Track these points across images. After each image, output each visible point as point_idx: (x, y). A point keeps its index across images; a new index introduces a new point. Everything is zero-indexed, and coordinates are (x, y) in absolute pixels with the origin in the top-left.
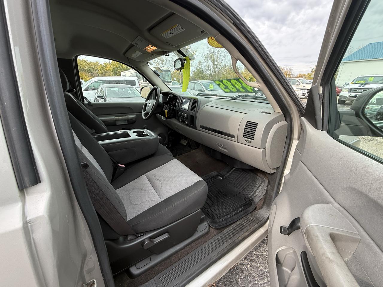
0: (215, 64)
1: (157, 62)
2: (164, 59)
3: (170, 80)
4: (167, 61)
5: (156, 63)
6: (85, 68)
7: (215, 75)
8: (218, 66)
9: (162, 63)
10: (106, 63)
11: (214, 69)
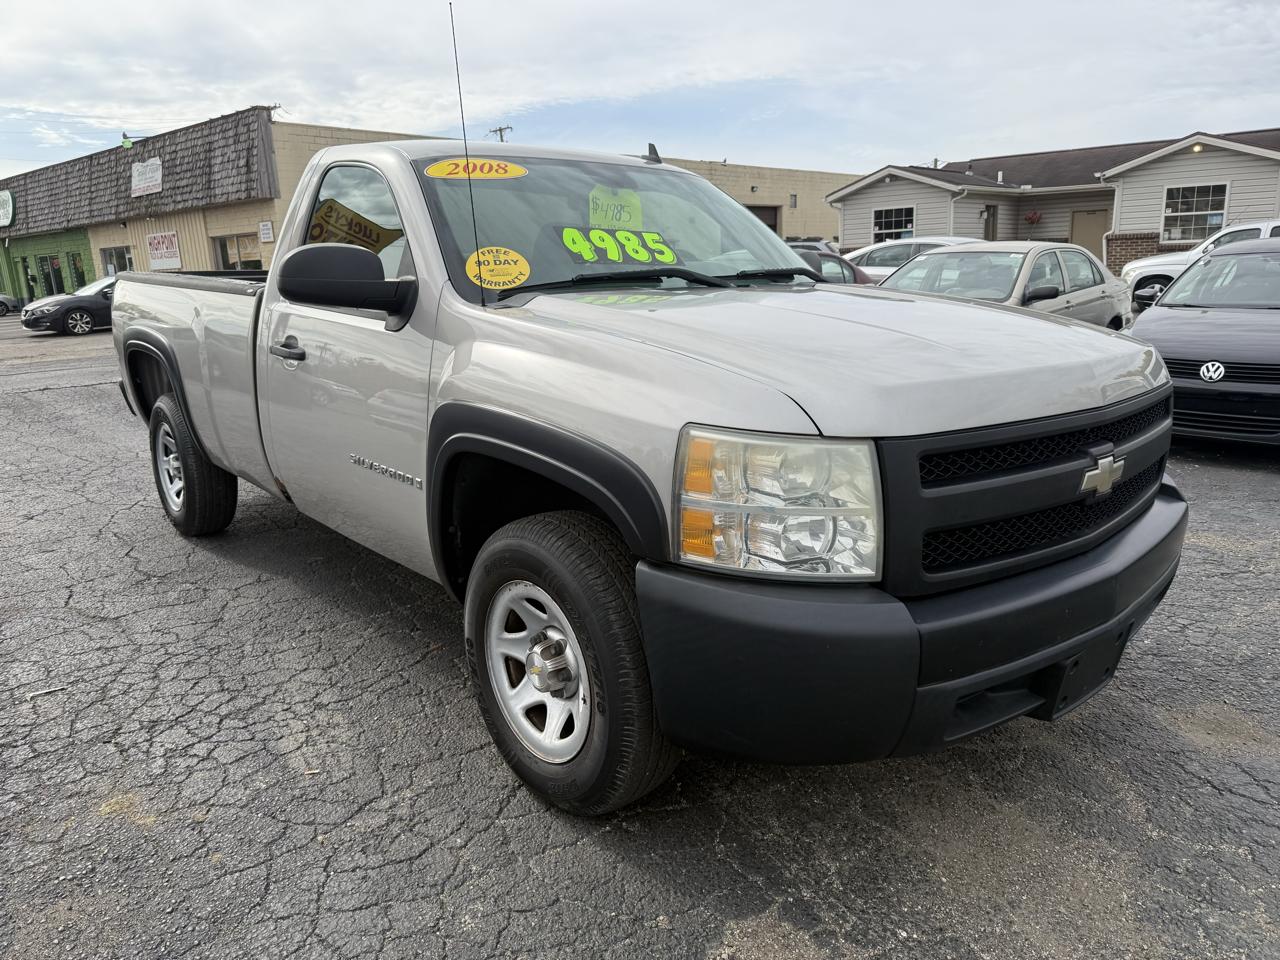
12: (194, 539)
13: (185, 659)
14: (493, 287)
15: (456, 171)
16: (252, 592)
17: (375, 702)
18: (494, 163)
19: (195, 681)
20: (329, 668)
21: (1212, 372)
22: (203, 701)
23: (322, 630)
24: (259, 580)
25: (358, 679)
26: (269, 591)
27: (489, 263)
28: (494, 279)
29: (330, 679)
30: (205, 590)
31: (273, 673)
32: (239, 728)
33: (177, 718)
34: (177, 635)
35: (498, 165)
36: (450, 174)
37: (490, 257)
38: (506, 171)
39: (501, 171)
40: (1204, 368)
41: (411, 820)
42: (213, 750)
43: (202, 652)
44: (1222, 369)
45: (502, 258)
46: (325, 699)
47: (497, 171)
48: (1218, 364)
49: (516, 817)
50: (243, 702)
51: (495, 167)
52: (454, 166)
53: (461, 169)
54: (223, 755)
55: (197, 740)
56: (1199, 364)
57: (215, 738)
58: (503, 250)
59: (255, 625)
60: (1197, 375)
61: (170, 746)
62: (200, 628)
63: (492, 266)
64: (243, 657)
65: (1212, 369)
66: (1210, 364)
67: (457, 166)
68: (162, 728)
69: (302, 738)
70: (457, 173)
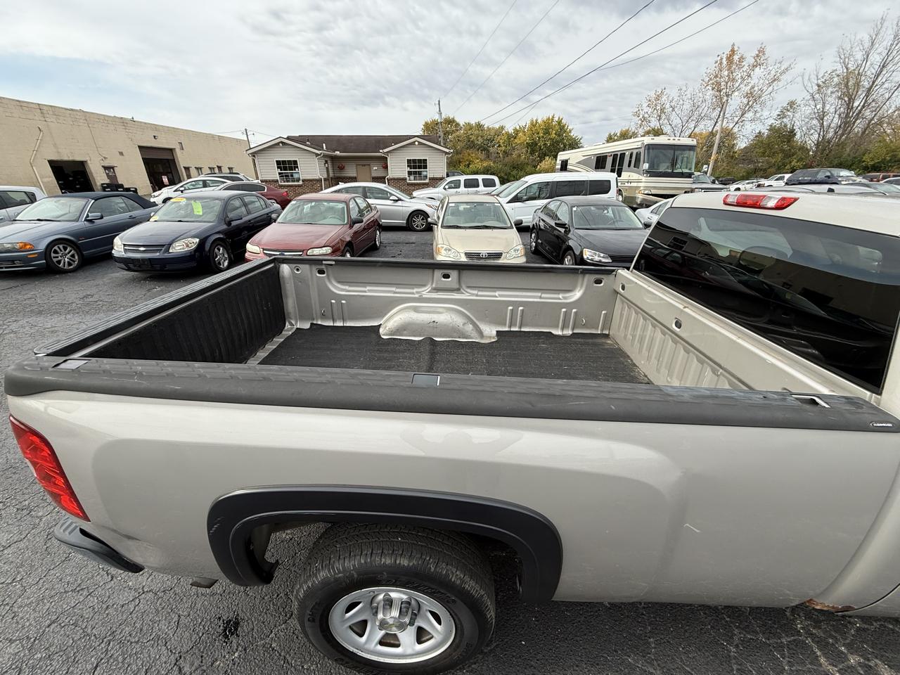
0: (856, 104)
1: (646, 115)
2: (668, 106)
3: (690, 169)
4: (673, 110)
5: (641, 116)
6: (476, 142)
7: (841, 145)
8: (867, 113)
9: (660, 116)
10: (518, 128)
11: (846, 123)
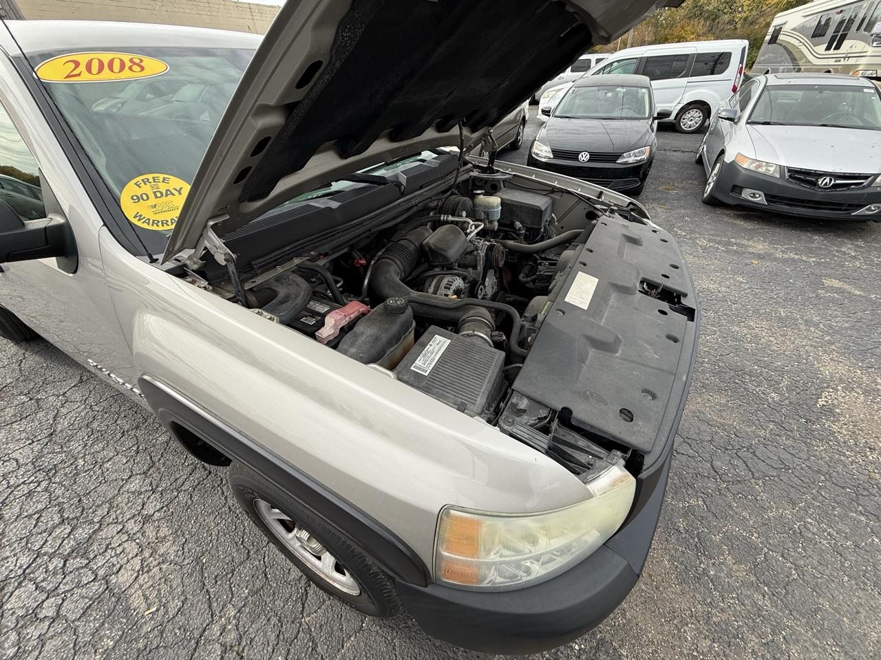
12: (24, 343)
13: (25, 489)
14: (160, 228)
15: (75, 72)
16: (77, 396)
17: (190, 502)
18: (126, 58)
19: (36, 516)
20: (149, 470)
21: (584, 157)
22: (46, 541)
23: (137, 427)
24: (81, 381)
25: (172, 479)
26: (90, 392)
27: (148, 198)
28: (160, 217)
29: (151, 484)
30: (38, 400)
31: (104, 487)
32: (82, 568)
33: (25, 570)
34: (17, 461)
35: (131, 60)
36: (68, 76)
37: (147, 189)
38: (142, 69)
39: (136, 68)
40: (580, 156)
41: (239, 644)
42: (62, 604)
43: (41, 476)
44: (588, 156)
45: (163, 187)
46: (149, 510)
47: (130, 68)
48: (587, 153)
49: (316, 612)
50: (82, 533)
51: (128, 64)
52: (72, 65)
53: (82, 68)
54: (72, 609)
55: (46, 595)
56: (577, 153)
57: (62, 588)
58: (161, 176)
59: (83, 433)
60: (577, 159)
61: (21, 613)
62: (36, 447)
63: (153, 201)
64: (77, 474)
65: (584, 156)
66: (583, 153)
67: (77, 64)
68: (11, 589)
69: (137, 563)
70: (79, 75)
